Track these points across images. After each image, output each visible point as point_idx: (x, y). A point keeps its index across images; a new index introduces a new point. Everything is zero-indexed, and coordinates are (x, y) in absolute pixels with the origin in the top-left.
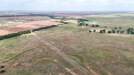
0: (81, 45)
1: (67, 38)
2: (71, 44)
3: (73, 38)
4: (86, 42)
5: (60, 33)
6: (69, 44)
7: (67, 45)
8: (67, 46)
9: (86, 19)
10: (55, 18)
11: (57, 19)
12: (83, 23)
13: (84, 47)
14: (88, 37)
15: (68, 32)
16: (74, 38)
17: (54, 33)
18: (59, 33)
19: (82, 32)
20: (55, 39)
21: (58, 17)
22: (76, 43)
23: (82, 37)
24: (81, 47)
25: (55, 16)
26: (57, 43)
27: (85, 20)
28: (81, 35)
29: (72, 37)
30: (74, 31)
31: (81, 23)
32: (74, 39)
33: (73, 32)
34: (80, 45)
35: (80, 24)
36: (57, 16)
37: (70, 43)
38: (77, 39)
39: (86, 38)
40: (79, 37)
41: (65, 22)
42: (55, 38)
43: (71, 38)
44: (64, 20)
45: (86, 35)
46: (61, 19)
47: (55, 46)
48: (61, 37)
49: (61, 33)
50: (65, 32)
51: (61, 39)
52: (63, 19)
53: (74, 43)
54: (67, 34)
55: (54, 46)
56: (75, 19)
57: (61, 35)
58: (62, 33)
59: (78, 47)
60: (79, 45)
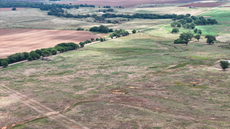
0: (187, 115)
1: (132, 94)
2: (149, 114)
3: (153, 93)
4: (211, 105)
5: (96, 76)
6: (138, 114)
7: (133, 117)
8: (133, 122)
9: (206, 18)
10: (69, 16)
11: (78, 17)
12: (192, 31)
13: (199, 125)
14: (214, 87)
15: (130, 69)
16: (160, 93)
17: (72, 76)
18: (93, 73)
19: (191, 68)
20: (80, 97)
21: (81, 11)
22: (168, 110)
23: (194, 89)
24: (190, 124)
25: (68, 7)
26: (92, 111)
27: (202, 21)
28: (187, 79)
29: (149, 87)
30: (155, 63)
31: (186, 31)
32: (160, 97)
33: (153, 71)
34: (186, 118)
35: (182, 36)
36: (77, 7)
37: (142, 109)
38: (174, 96)
39: (207, 93)
40: (179, 86)
41: (116, 27)
42: (80, 93)
43: (145, 93)
44: (109, 22)
45: (207, 81)
46: (94, 16)
47: (84, 121)
48: (103, 90)
49: (100, 75)
50: (119, 70)
51: (104, 96)
52: (106, 16)
53: (160, 112)
54: (126, 77)
55: (80, 124)
56: (159, 17)
57: (101, 81)
58: (107, 73)
59: (178, 124)
60: (180, 117)
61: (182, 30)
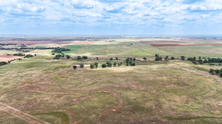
0: (61, 91)
1: (34, 84)
2: (43, 94)
3: (45, 82)
4: (71, 86)
5: (16, 77)
6: (37, 95)
7: (35, 96)
8: (35, 99)
9: (66, 48)
10: (3, 49)
11: (8, 49)
12: (61, 54)
13: (66, 96)
14: (71, 77)
15: (33, 72)
16: (47, 82)
17: (3, 78)
18: (15, 75)
19: (61, 70)
20: (6, 89)
21: (10, 46)
22: (52, 90)
23: (63, 79)
24: (62, 96)
25: (3, 45)
26: (12, 96)
27: (64, 50)
28: (60, 74)
29: (42, 80)
30: (45, 68)
31: (58, 54)
32: (48, 84)
33: (45, 72)
34: (60, 93)
35: (56, 56)
36: (8, 45)
37: (39, 91)
38: (54, 83)
39: (69, 80)
40: (56, 78)
41: (27, 54)
42: (6, 87)
43: (41, 83)
44: (23, 51)
45: (68, 75)
46: (16, 49)
47: (8, 103)
48: (19, 84)
49: (18, 76)
50: (28, 73)
51: (20, 87)
52: (22, 49)
53: (48, 92)
54: (31, 76)
55: (5, 105)
56: (46, 49)
57: (19, 79)
58: (22, 75)
59: (56, 97)
60: (58, 93)
61: (56, 54)
